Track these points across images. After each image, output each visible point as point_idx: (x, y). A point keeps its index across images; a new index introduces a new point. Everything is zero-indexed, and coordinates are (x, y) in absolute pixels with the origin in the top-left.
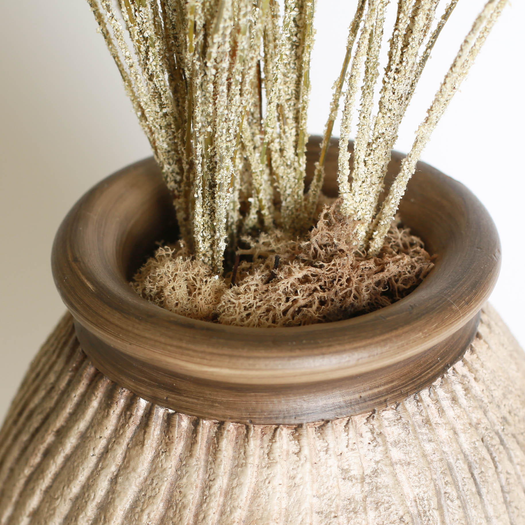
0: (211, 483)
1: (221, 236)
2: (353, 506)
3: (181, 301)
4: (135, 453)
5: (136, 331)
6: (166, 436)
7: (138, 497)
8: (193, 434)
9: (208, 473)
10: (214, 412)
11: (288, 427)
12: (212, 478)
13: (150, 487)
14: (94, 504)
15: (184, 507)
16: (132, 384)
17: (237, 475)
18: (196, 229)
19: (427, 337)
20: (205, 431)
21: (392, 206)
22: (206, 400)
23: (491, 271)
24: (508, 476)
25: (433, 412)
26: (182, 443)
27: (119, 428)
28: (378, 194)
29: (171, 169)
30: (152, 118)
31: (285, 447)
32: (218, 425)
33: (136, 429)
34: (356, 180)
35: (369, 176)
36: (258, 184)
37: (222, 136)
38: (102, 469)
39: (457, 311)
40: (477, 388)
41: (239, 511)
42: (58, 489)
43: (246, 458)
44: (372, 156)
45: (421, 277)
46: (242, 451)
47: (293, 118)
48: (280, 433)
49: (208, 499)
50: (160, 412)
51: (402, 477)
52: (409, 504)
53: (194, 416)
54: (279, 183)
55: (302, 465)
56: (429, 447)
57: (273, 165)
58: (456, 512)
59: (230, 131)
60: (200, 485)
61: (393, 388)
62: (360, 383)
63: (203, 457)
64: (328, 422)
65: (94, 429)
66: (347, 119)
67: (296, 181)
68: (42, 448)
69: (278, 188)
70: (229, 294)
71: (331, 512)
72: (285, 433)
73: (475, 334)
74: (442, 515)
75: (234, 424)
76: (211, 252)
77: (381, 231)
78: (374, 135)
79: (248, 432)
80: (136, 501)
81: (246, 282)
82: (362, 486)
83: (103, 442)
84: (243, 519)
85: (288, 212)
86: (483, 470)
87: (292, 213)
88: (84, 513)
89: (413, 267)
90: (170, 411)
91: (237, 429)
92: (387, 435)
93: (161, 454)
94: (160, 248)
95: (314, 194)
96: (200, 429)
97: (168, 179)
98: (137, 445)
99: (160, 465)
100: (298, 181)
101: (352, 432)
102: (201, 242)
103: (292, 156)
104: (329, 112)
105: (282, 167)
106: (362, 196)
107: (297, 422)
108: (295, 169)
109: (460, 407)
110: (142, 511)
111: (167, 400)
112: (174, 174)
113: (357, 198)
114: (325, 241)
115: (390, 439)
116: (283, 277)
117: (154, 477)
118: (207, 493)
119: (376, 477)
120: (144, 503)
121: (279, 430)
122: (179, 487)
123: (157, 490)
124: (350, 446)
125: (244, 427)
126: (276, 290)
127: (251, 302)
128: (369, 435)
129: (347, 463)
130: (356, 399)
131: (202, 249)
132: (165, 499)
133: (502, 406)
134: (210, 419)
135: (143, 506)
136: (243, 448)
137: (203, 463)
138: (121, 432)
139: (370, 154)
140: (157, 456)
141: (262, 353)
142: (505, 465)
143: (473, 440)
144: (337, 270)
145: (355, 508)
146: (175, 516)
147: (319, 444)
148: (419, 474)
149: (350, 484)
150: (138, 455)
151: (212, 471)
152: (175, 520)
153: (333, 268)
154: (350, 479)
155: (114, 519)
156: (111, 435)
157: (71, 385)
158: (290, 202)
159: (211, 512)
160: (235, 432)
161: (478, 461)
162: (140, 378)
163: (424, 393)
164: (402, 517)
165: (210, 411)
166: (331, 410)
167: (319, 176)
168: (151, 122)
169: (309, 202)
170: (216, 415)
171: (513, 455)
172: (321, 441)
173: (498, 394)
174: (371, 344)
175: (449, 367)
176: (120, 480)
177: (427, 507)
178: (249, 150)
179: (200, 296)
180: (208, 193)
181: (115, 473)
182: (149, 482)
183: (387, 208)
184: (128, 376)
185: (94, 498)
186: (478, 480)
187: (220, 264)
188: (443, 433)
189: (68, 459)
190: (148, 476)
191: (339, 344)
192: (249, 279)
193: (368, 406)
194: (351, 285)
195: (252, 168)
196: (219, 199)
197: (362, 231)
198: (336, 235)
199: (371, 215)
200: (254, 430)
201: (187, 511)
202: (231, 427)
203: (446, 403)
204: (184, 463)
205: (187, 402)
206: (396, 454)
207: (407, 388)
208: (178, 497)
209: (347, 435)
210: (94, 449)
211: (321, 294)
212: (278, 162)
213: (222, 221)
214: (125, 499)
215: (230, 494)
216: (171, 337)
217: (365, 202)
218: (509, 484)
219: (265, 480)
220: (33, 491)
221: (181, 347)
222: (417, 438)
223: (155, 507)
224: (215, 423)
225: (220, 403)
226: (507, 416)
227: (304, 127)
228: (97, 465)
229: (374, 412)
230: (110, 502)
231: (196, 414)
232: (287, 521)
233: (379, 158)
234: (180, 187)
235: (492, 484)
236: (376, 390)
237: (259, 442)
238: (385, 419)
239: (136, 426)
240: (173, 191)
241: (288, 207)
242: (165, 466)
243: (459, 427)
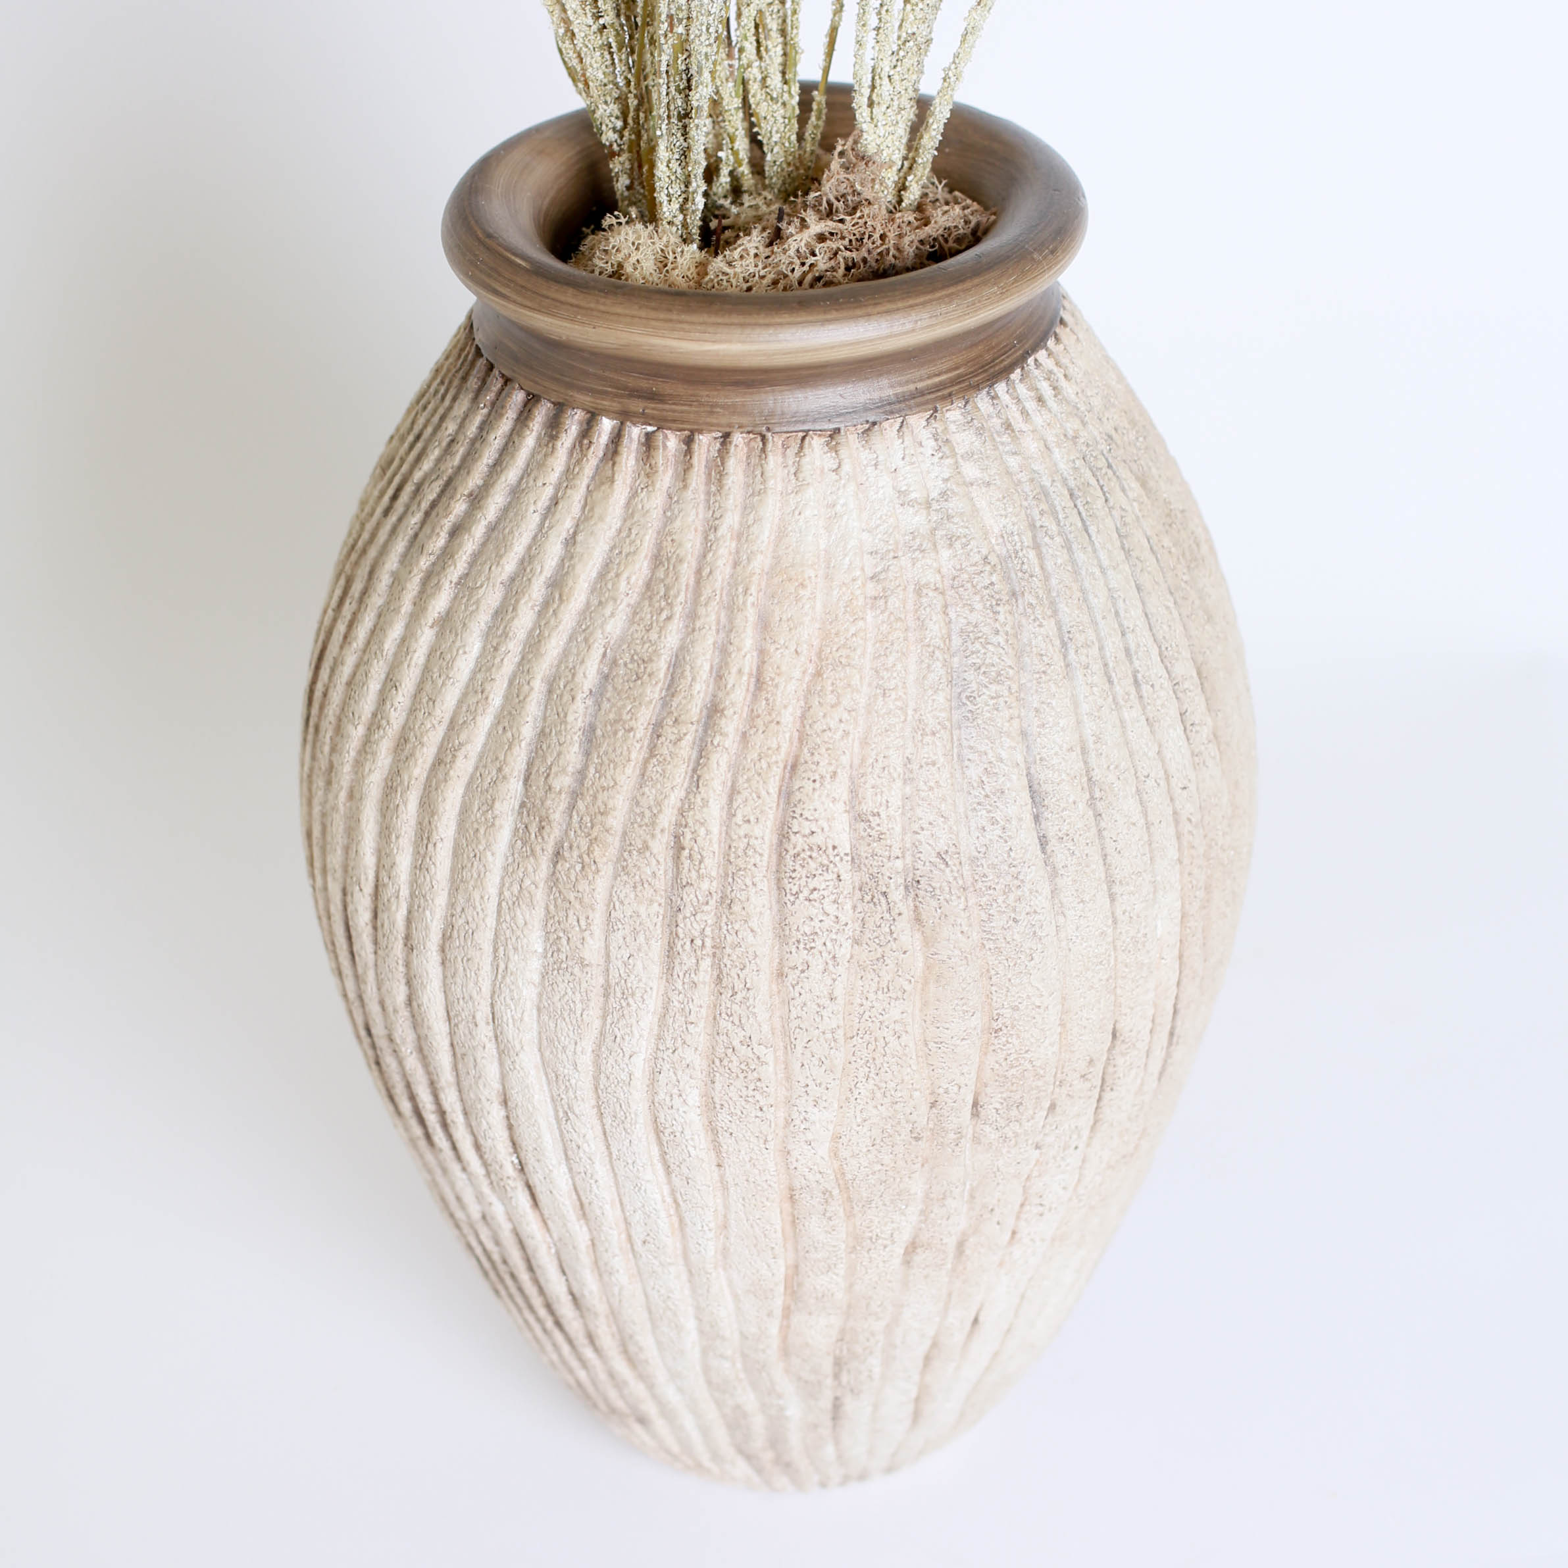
0: (717, 522)
1: (698, 186)
2: (918, 541)
3: (651, 279)
4: (600, 494)
5: (602, 308)
6: (645, 464)
7: (610, 558)
8: (685, 456)
9: (712, 509)
10: (715, 421)
11: (820, 435)
12: (717, 515)
13: (628, 541)
14: (542, 579)
15: (681, 561)
16: (589, 399)
17: (753, 507)
18: (658, 184)
19: (1004, 293)
20: (702, 451)
21: (934, 133)
22: (701, 404)
23: (1077, 217)
24: (1123, 514)
25: (1014, 414)
26: (670, 472)
27: (572, 467)
28: (909, 124)
29: (608, 111)
30: (583, 34)
31: (818, 463)
32: (722, 440)
33: (598, 465)
34: (879, 103)
35: (895, 98)
36: (733, 127)
37: (701, 35)
38: (550, 528)
39: (1040, 262)
40: (1069, 389)
41: (760, 557)
42: (480, 573)
43: (764, 482)
44: (898, 69)
45: (979, 234)
46: (758, 472)
47: (778, 30)
48: (810, 444)
49: (715, 545)
50: (635, 432)
51: (982, 504)
52: (993, 541)
53: (684, 430)
54: (760, 127)
55: (844, 486)
56: (1013, 462)
57: (752, 101)
58: (1058, 553)
59: (710, 30)
60: (700, 528)
61: (959, 376)
62: (915, 368)
63: (702, 488)
64: (874, 424)
65: (533, 475)
66: (864, 12)
67: (787, 121)
68: (447, 523)
69: (759, 134)
70: (718, 263)
71: (888, 551)
72: (816, 443)
73: (1059, 319)
74: (1040, 556)
75: (744, 435)
76: (681, 217)
77: (919, 174)
78: (899, 38)
79: (764, 444)
80: (607, 565)
81: (740, 246)
82: (929, 514)
83: (549, 491)
84: (766, 570)
85: (775, 168)
86: (1089, 500)
87: (783, 170)
88: (527, 595)
89: (967, 222)
90: (650, 429)
91: (748, 444)
92: (955, 445)
93: (639, 491)
94: (608, 215)
95: (813, 138)
96: (695, 447)
97: (604, 127)
98: (602, 483)
99: (640, 507)
100: (789, 121)
101: (908, 439)
102: (665, 202)
103: (779, 85)
104: (831, 16)
105: (765, 103)
106: (887, 127)
107: (832, 426)
108: (784, 104)
109: (1050, 412)
110: (618, 575)
111: (643, 413)
112: (613, 119)
113: (881, 131)
114: (842, 189)
115: (960, 450)
116: (793, 232)
117: (632, 524)
118: (712, 537)
119: (946, 500)
120: (619, 564)
121: (807, 439)
122: (670, 533)
123: (638, 542)
124: (907, 459)
125: (759, 439)
126: (785, 251)
127: (751, 271)
128: (932, 443)
129: (905, 482)
130: (911, 391)
131: (668, 213)
132: (650, 554)
133: (1105, 420)
134: (710, 431)
135: (618, 569)
136: (760, 468)
137: (702, 497)
138: (577, 470)
139: (895, 67)
140: (634, 494)
141: (786, 318)
142: (1118, 498)
143: (1072, 458)
144: (866, 223)
145: (922, 545)
146: (667, 575)
147: (865, 456)
148: (1004, 498)
149: (911, 510)
150: (606, 498)
151: (717, 504)
152: (667, 581)
153: (860, 221)
154: (911, 504)
155: (576, 596)
156: (560, 478)
157: (486, 426)
158: (778, 153)
159: (720, 563)
160: (745, 450)
161: (1081, 487)
162: (601, 388)
163: (1001, 388)
164: (986, 558)
165: (708, 420)
166: (878, 407)
167: (820, 111)
168: (581, 40)
169: (805, 152)
170: (718, 425)
171: (1126, 487)
172: (868, 451)
173: (1097, 402)
174: (930, 301)
175: (1030, 356)
176: (579, 538)
177: (1019, 544)
178: (719, 77)
179: (677, 272)
180: (676, 127)
181: (571, 531)
182: (624, 534)
183: (926, 136)
184: (581, 389)
185: (541, 572)
186: (1084, 514)
187: (695, 231)
188: (1031, 446)
189: (492, 528)
190: (623, 525)
191: (889, 301)
192: (744, 241)
193: (927, 403)
194: (887, 241)
195: (724, 103)
196: (697, 129)
197: (891, 177)
198: (858, 179)
199: (900, 156)
200: (773, 442)
201: (686, 565)
202: (738, 438)
203: (1031, 405)
204: (676, 499)
205: (674, 411)
206: (970, 471)
207: (976, 379)
208: (668, 547)
209: (903, 443)
210: (535, 502)
211: (848, 254)
212: (759, 97)
213: (700, 163)
214: (591, 563)
215: (745, 535)
216: (654, 309)
217: (891, 137)
218: (1125, 524)
219: (794, 511)
220: (438, 586)
221: (671, 321)
222: (996, 448)
223: (637, 566)
224: (716, 438)
225: (723, 407)
226: (1113, 433)
227: (796, 40)
228: (541, 526)
229: (936, 410)
230: (567, 572)
231: (689, 427)
232: (828, 568)
233: (909, 70)
234: (622, 137)
235: (1103, 520)
236: (937, 380)
237: (780, 459)
238: (951, 422)
239: (597, 459)
240: (611, 145)
241: (775, 162)
242: (647, 507)
243: (1051, 439)
